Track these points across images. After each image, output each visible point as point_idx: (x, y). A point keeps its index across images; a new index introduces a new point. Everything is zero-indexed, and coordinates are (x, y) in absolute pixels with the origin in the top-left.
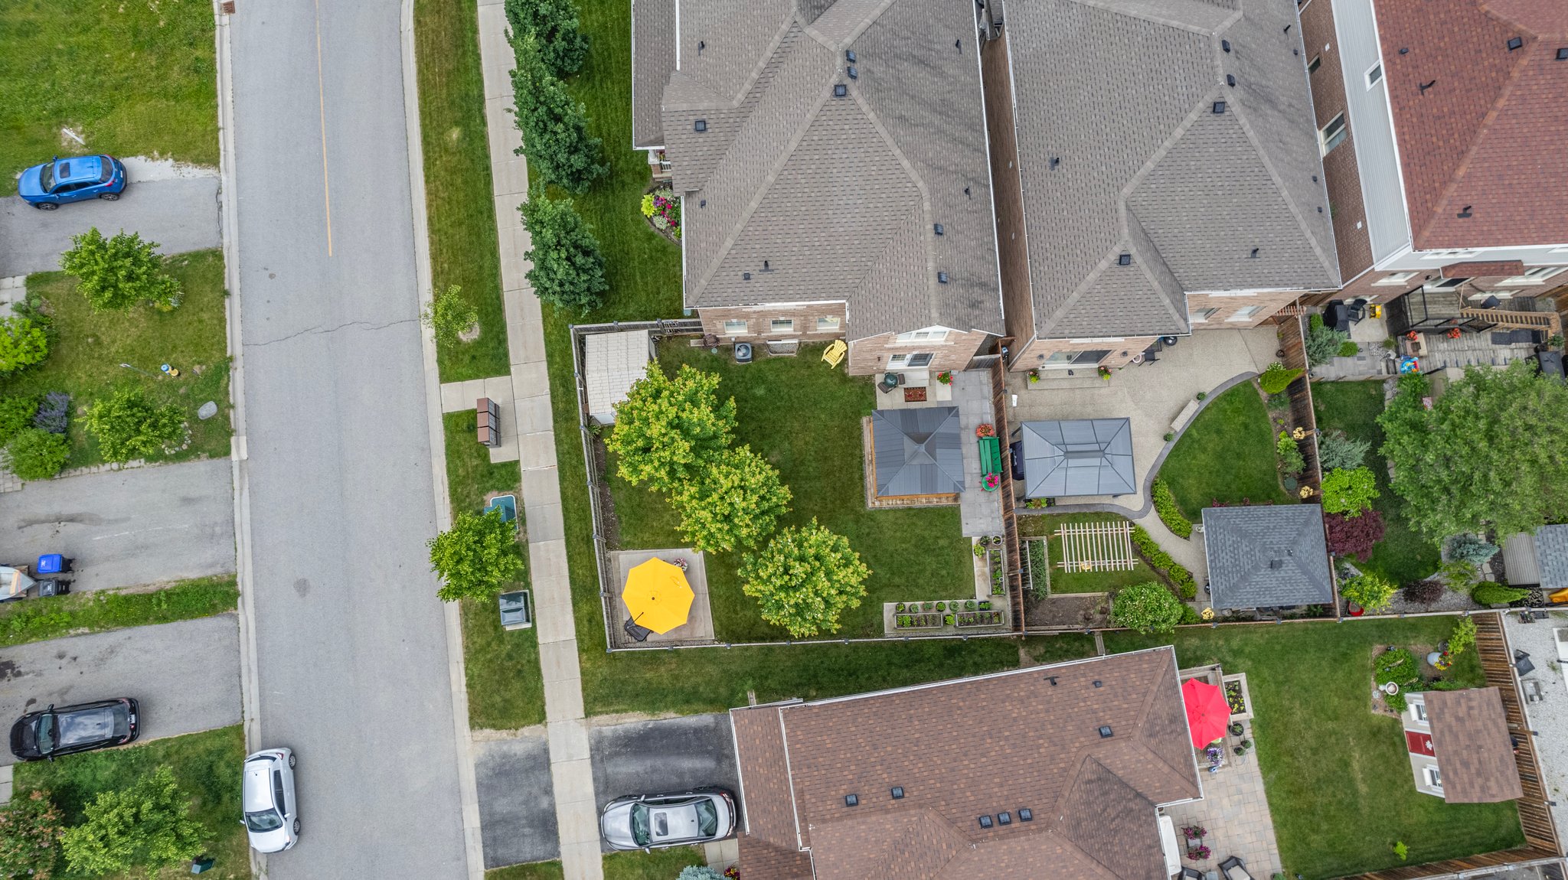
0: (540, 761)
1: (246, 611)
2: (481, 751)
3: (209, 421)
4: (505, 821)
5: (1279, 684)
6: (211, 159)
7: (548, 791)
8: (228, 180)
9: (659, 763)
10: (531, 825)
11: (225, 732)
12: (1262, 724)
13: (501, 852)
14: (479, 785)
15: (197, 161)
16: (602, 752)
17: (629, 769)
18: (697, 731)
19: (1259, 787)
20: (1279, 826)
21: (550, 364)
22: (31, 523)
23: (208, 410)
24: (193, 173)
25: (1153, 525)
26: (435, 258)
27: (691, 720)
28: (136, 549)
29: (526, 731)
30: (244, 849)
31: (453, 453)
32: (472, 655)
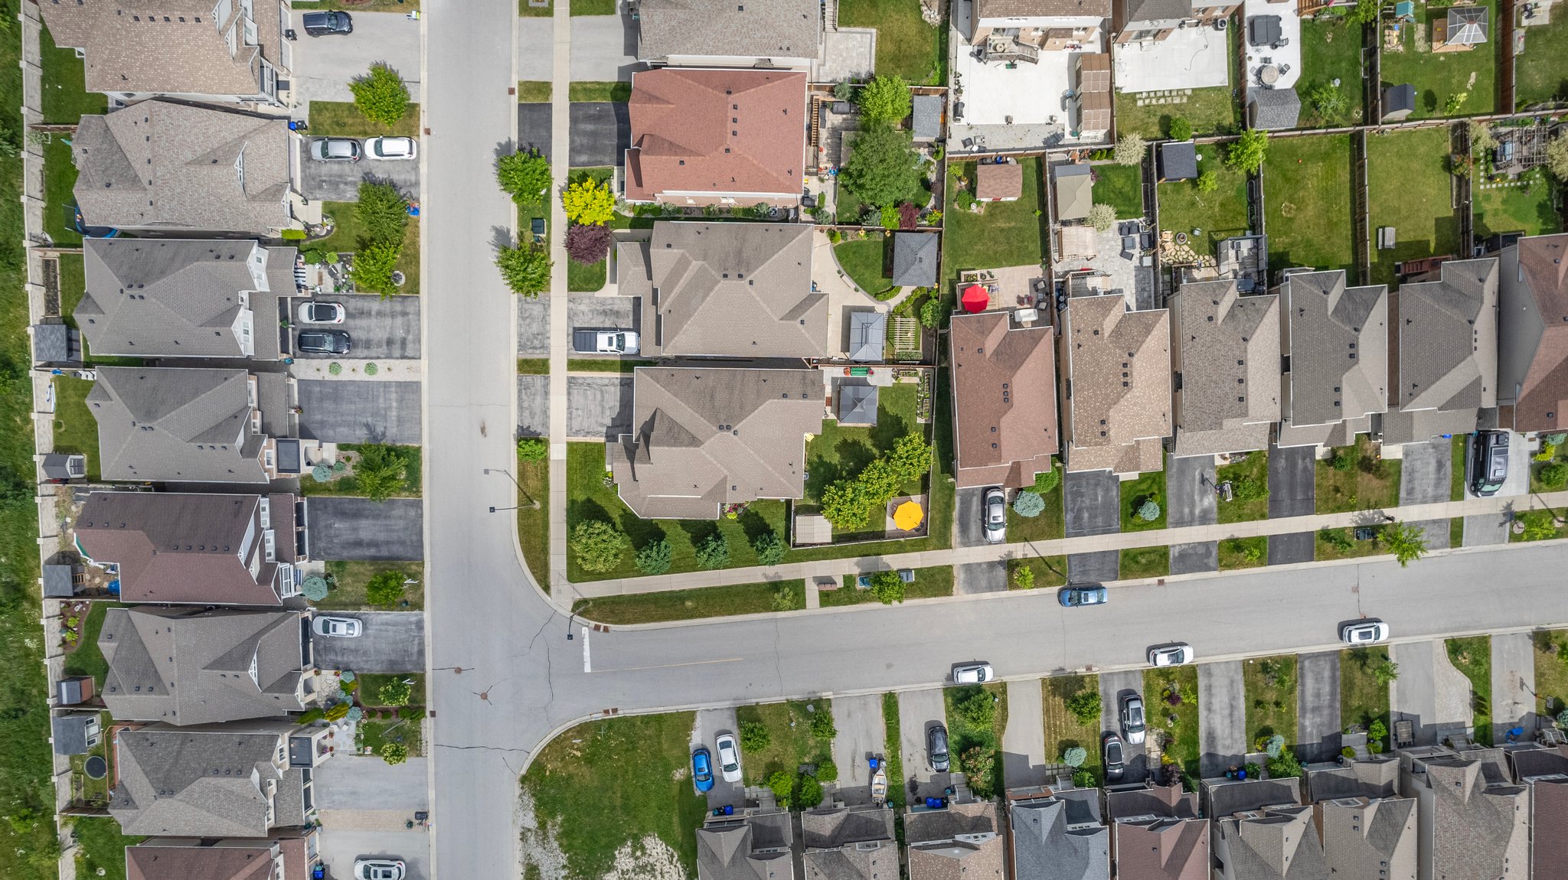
0: (968, 568)
1: (897, 689)
2: (962, 592)
3: (815, 708)
4: (990, 583)
5: (967, 254)
6: (691, 715)
7: (979, 564)
8: (703, 707)
9: (972, 519)
10: (992, 572)
11: (945, 695)
12: (983, 265)
13: (1002, 584)
14: (975, 592)
15: (693, 720)
16: (966, 542)
17: (975, 530)
18: (962, 503)
19: (1008, 269)
20: (1024, 264)
21: (801, 561)
22: (854, 777)
23: (811, 708)
24: (698, 722)
25: (894, 302)
26: (747, 612)
27: (957, 505)
28: (868, 735)
29: (955, 573)
30: (991, 686)
31: (837, 603)
32: (924, 595)
